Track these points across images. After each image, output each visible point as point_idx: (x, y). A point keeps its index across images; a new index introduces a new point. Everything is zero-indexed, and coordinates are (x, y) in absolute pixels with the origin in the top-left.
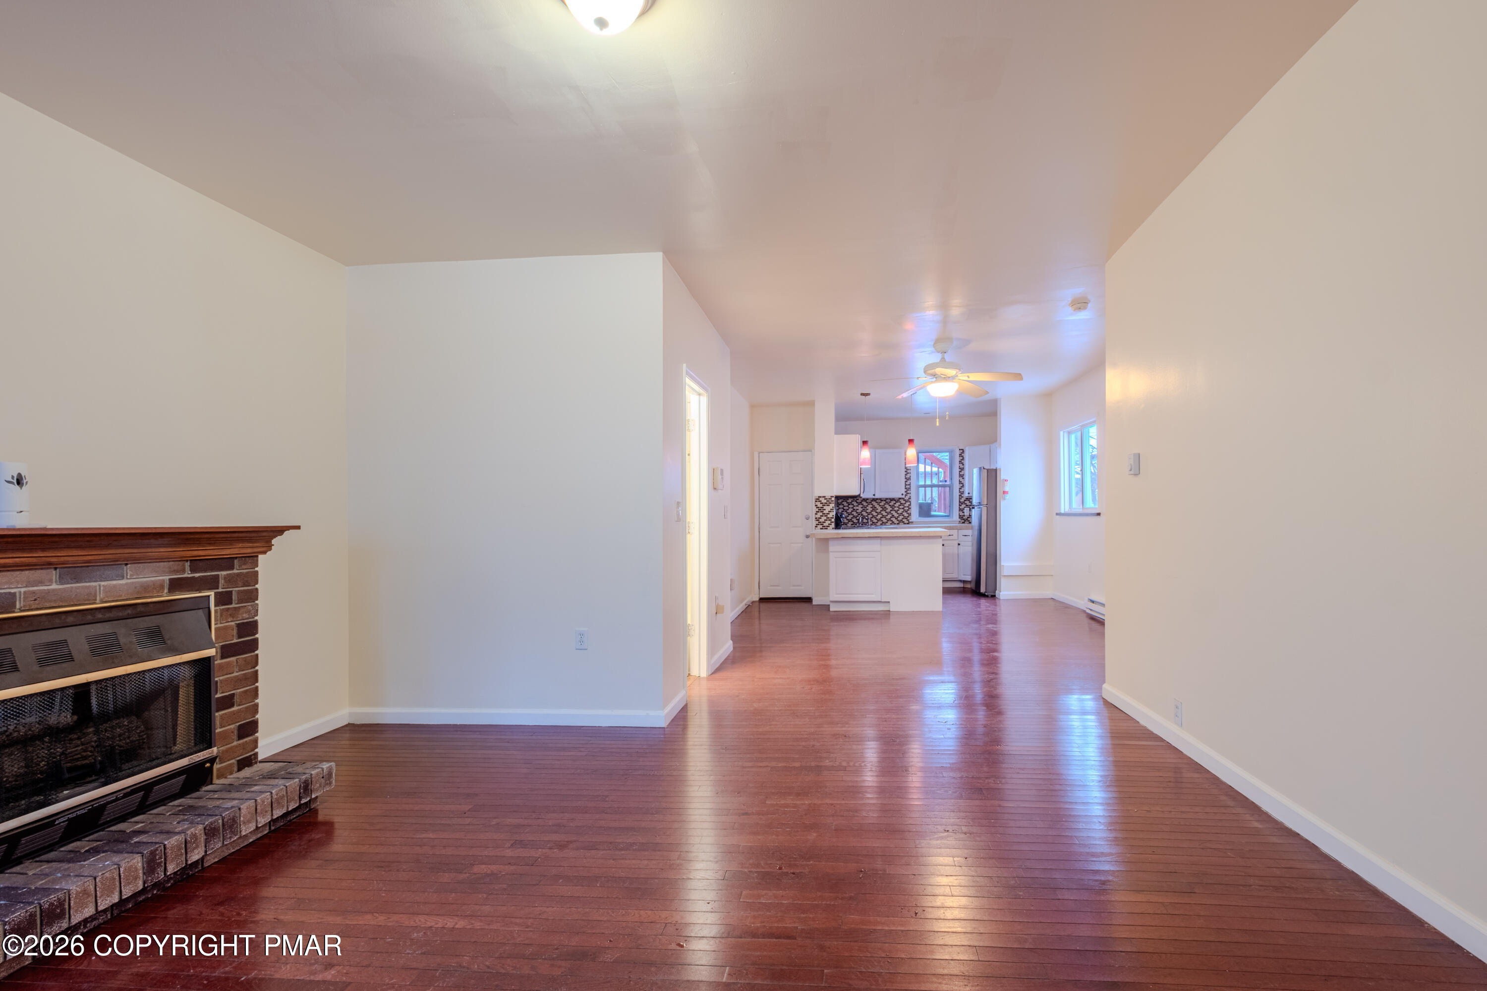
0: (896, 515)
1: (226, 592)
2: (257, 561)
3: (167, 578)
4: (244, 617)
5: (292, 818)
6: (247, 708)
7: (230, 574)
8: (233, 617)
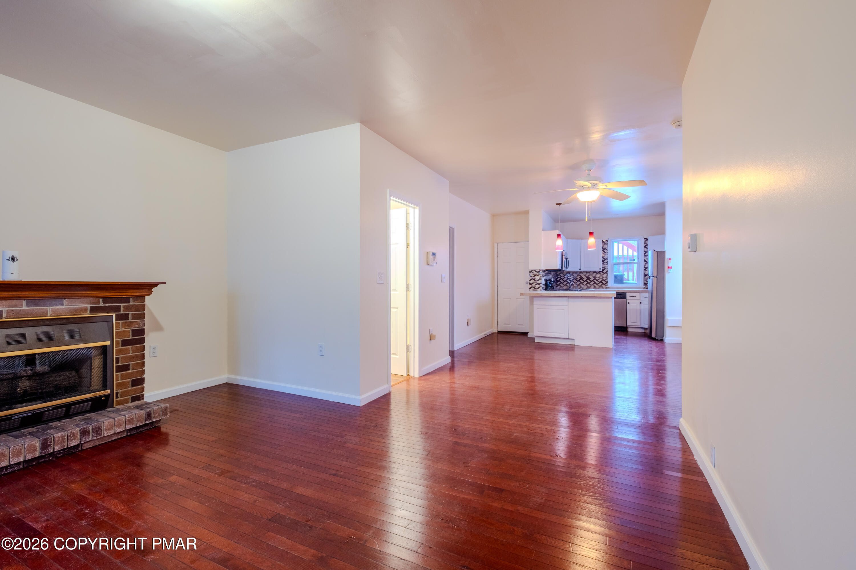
0: (597, 282)
1: (124, 314)
2: (145, 299)
3: (89, 306)
4: (136, 327)
5: (142, 430)
6: (137, 371)
7: (127, 305)
8: (129, 326)
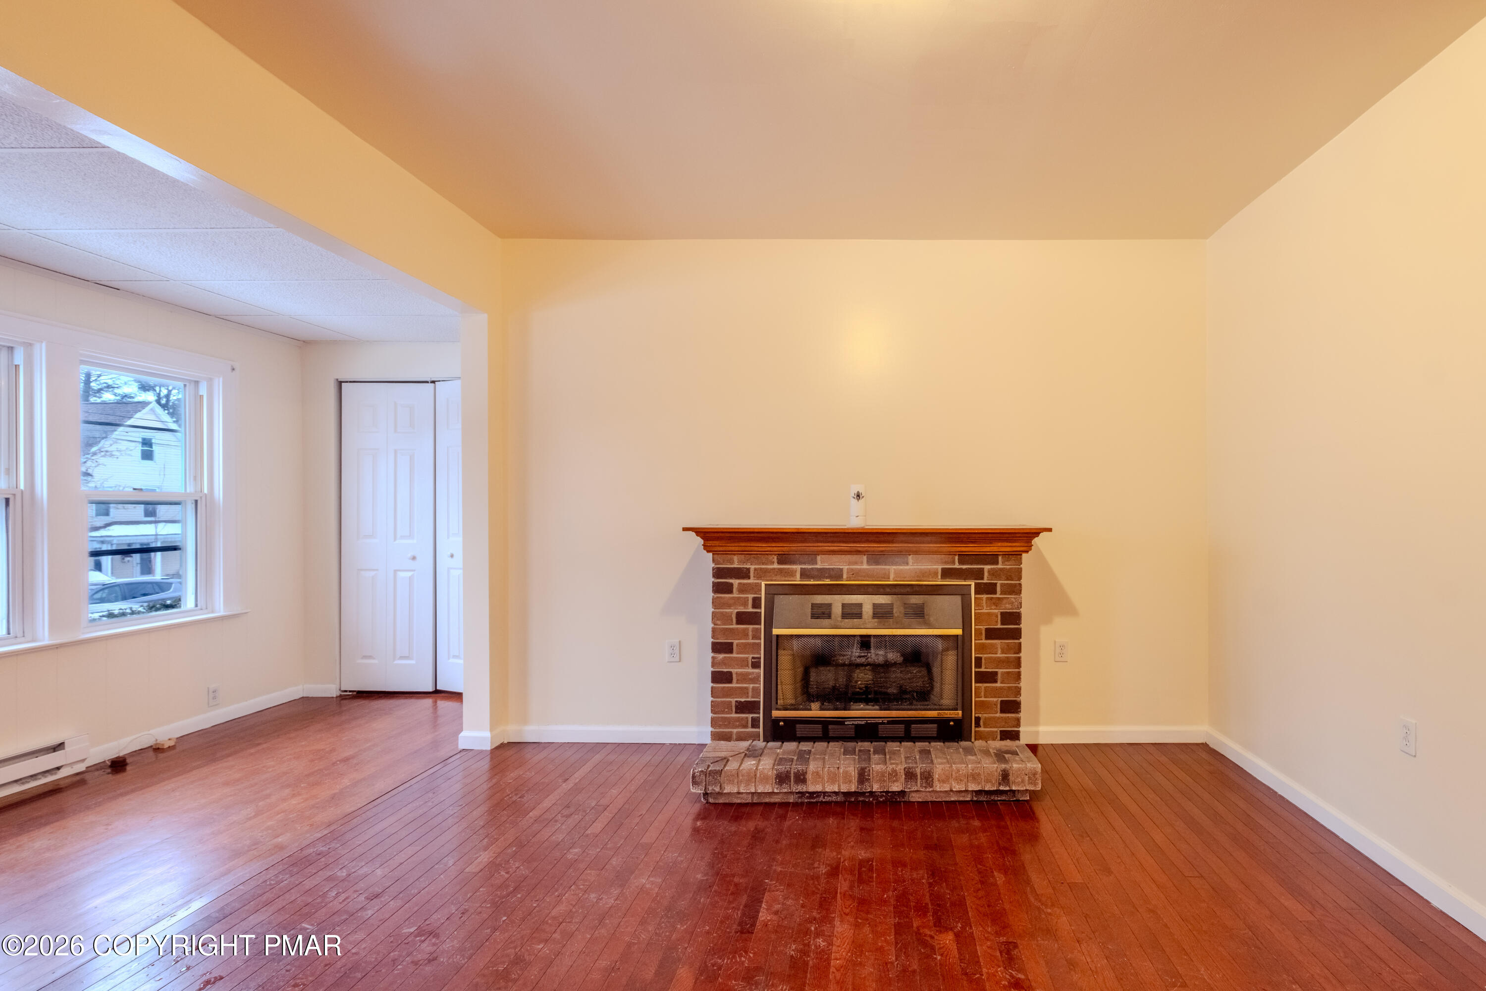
1: (990, 583)
2: (1021, 558)
3: (939, 567)
4: (1007, 608)
5: (996, 798)
6: (1009, 687)
7: (994, 568)
8: (997, 606)
